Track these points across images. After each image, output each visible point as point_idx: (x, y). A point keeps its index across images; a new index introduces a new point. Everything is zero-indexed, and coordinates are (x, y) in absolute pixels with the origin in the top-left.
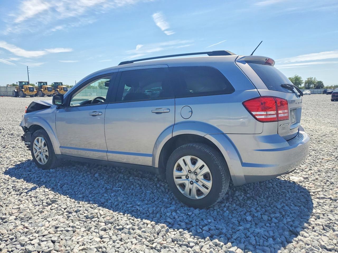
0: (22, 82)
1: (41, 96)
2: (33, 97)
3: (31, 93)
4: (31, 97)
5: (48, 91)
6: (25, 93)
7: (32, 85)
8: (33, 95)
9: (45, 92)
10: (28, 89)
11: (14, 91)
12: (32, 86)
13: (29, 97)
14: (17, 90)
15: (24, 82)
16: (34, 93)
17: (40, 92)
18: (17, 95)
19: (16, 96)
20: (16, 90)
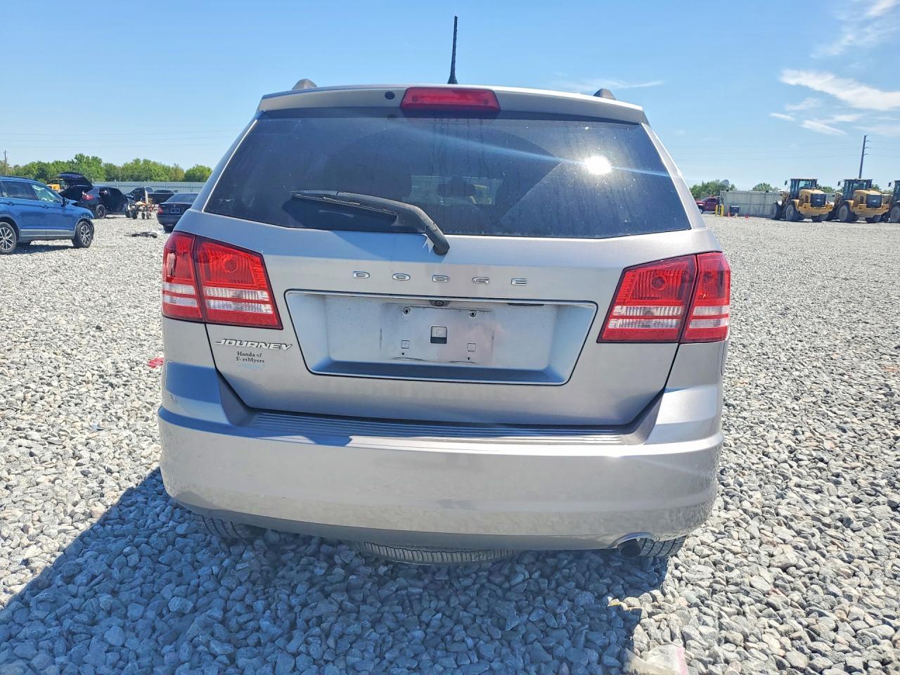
0: (800, 180)
1: (845, 218)
2: (821, 222)
3: (817, 211)
4: (814, 221)
5: (867, 207)
6: (800, 209)
7: (825, 189)
8: (820, 215)
9: (856, 210)
10: (809, 201)
11: (777, 203)
12: (822, 193)
13: (811, 220)
14: (783, 202)
15: (803, 180)
16: (825, 211)
17: (844, 207)
18: (779, 214)
19: (777, 218)
20: (780, 203)
